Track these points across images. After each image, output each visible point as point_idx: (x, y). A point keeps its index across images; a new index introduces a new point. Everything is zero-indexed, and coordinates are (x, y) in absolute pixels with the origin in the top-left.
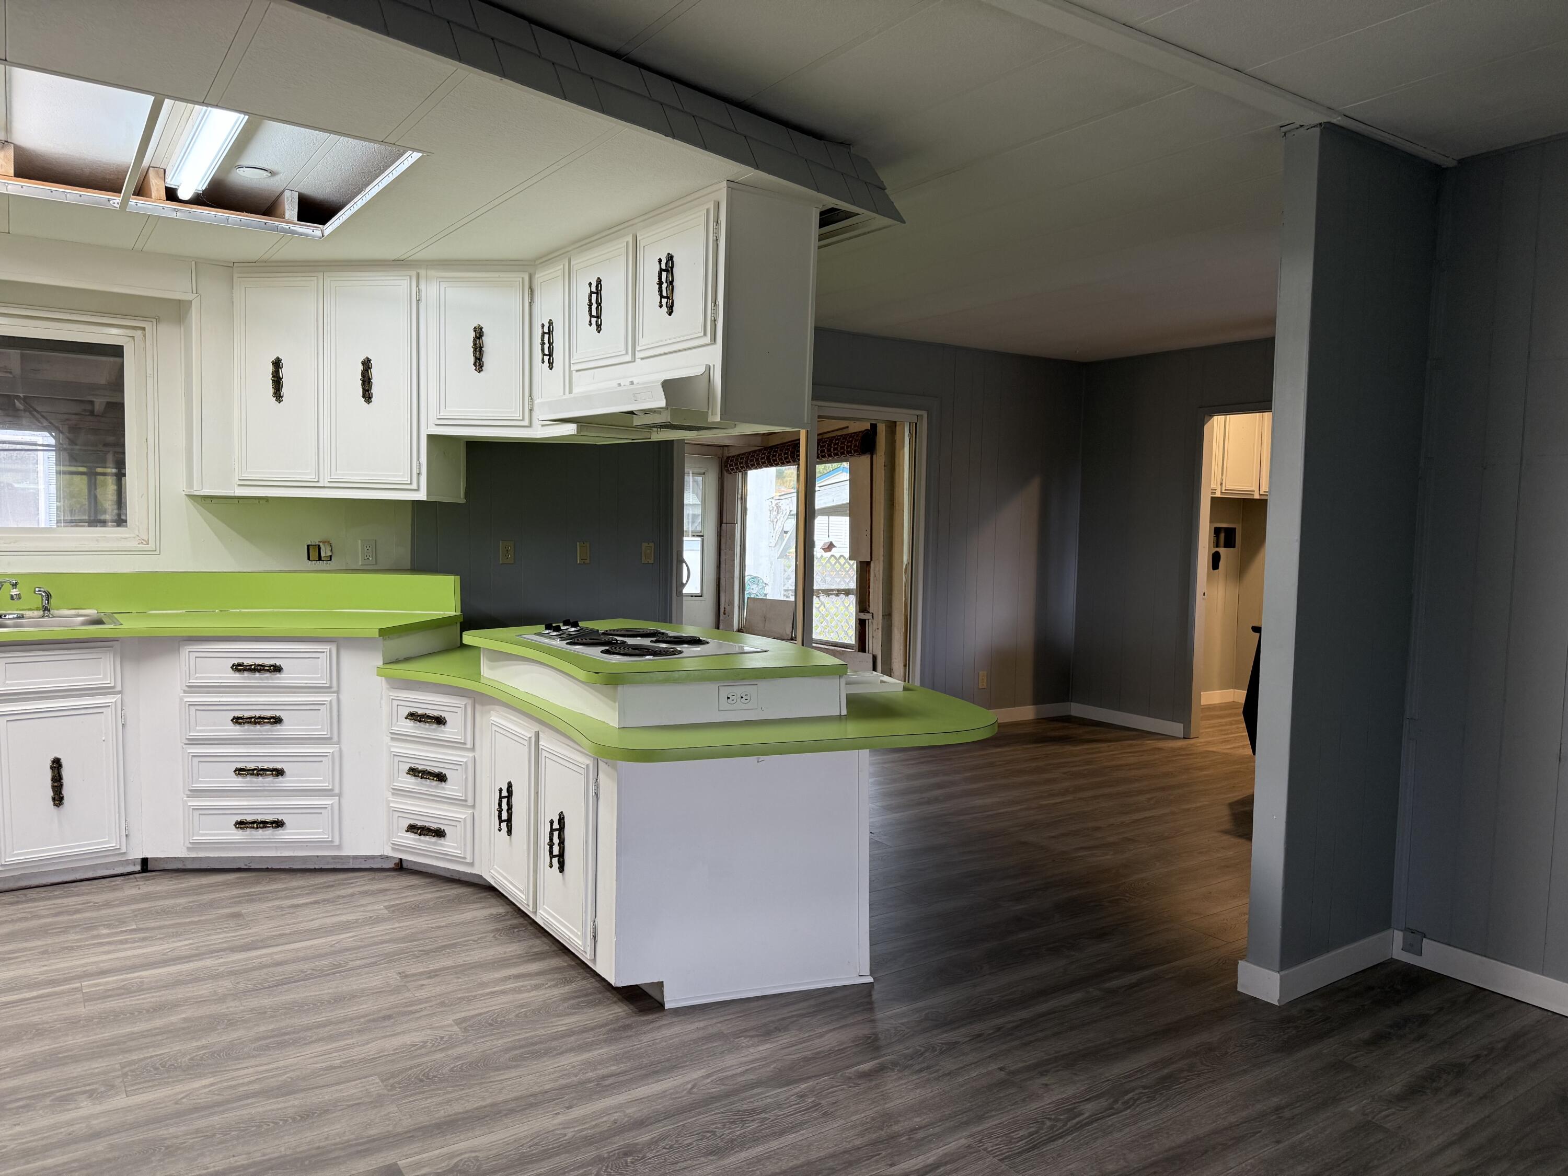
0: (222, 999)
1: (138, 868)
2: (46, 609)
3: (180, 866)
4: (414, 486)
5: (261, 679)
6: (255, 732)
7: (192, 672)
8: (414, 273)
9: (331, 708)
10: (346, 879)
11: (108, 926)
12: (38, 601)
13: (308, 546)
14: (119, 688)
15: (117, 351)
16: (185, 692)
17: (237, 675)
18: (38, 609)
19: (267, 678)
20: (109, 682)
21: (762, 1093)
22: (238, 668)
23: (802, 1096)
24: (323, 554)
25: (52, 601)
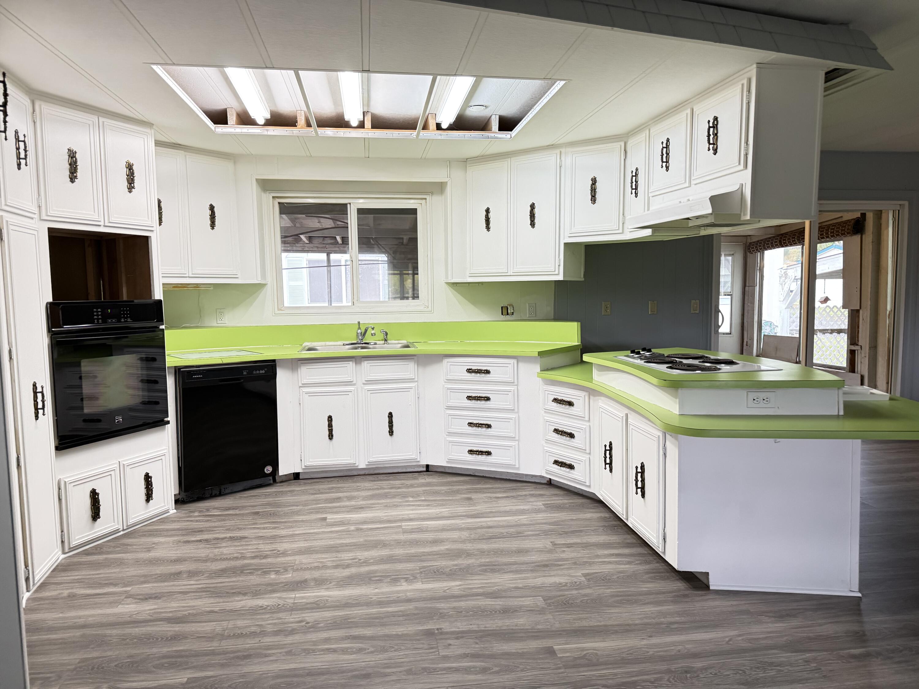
0: (464, 541)
1: (425, 469)
2: (386, 340)
3: (443, 470)
4: (557, 272)
5: (480, 377)
6: (477, 404)
7: (449, 372)
8: (558, 151)
9: (514, 394)
10: (522, 486)
11: (413, 497)
12: (382, 336)
13: (502, 307)
14: (416, 380)
15: (414, 211)
16: (445, 382)
17: (469, 374)
18: (382, 340)
19: (483, 377)
20: (412, 376)
21: (778, 654)
22: (470, 371)
24: (509, 312)
25: (388, 336)
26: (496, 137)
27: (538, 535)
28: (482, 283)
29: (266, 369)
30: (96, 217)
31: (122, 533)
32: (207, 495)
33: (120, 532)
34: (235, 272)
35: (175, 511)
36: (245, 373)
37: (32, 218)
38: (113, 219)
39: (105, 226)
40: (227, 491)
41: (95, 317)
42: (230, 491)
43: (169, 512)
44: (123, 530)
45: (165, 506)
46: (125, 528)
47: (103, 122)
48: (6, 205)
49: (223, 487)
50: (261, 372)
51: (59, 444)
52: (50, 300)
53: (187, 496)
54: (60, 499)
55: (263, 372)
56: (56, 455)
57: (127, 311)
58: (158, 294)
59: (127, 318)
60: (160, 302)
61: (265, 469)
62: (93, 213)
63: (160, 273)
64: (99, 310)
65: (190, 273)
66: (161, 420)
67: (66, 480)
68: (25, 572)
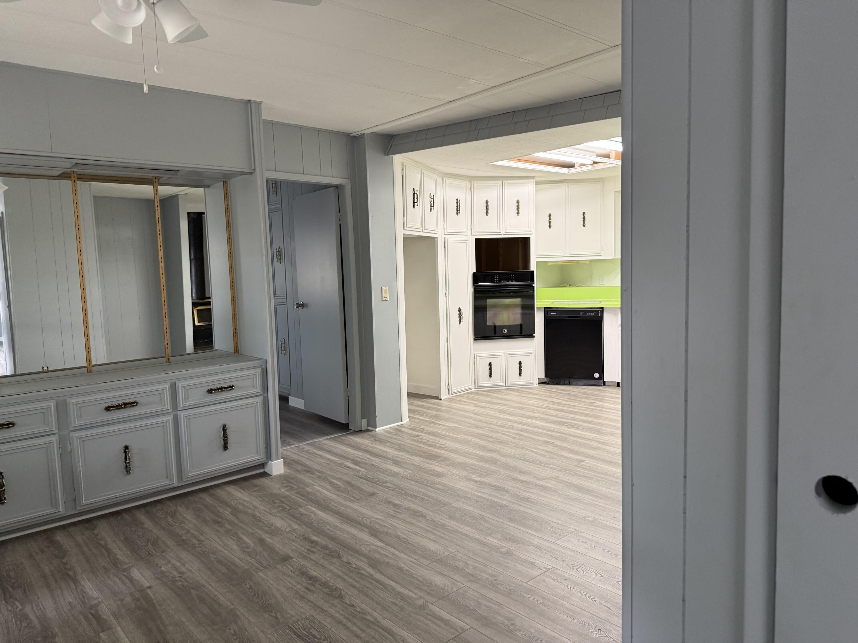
29: (595, 313)
30: (498, 231)
31: (505, 388)
32: (562, 383)
33: (504, 387)
34: (598, 252)
35: (538, 386)
36: (581, 314)
37: (467, 235)
38: (507, 231)
39: (503, 234)
40: (573, 383)
41: (495, 279)
42: (575, 384)
43: (534, 385)
44: (506, 387)
45: (530, 381)
46: (507, 386)
47: (505, 183)
48: (447, 232)
49: (571, 380)
50: (592, 314)
51: (476, 337)
52: (475, 271)
53: (550, 380)
54: (474, 363)
55: (593, 314)
56: (473, 343)
57: (513, 276)
58: (533, 267)
59: (513, 280)
60: (533, 272)
61: (594, 375)
62: (497, 229)
63: (535, 255)
64: (498, 276)
65: (568, 254)
66: (531, 335)
67: (477, 355)
68: (448, 387)
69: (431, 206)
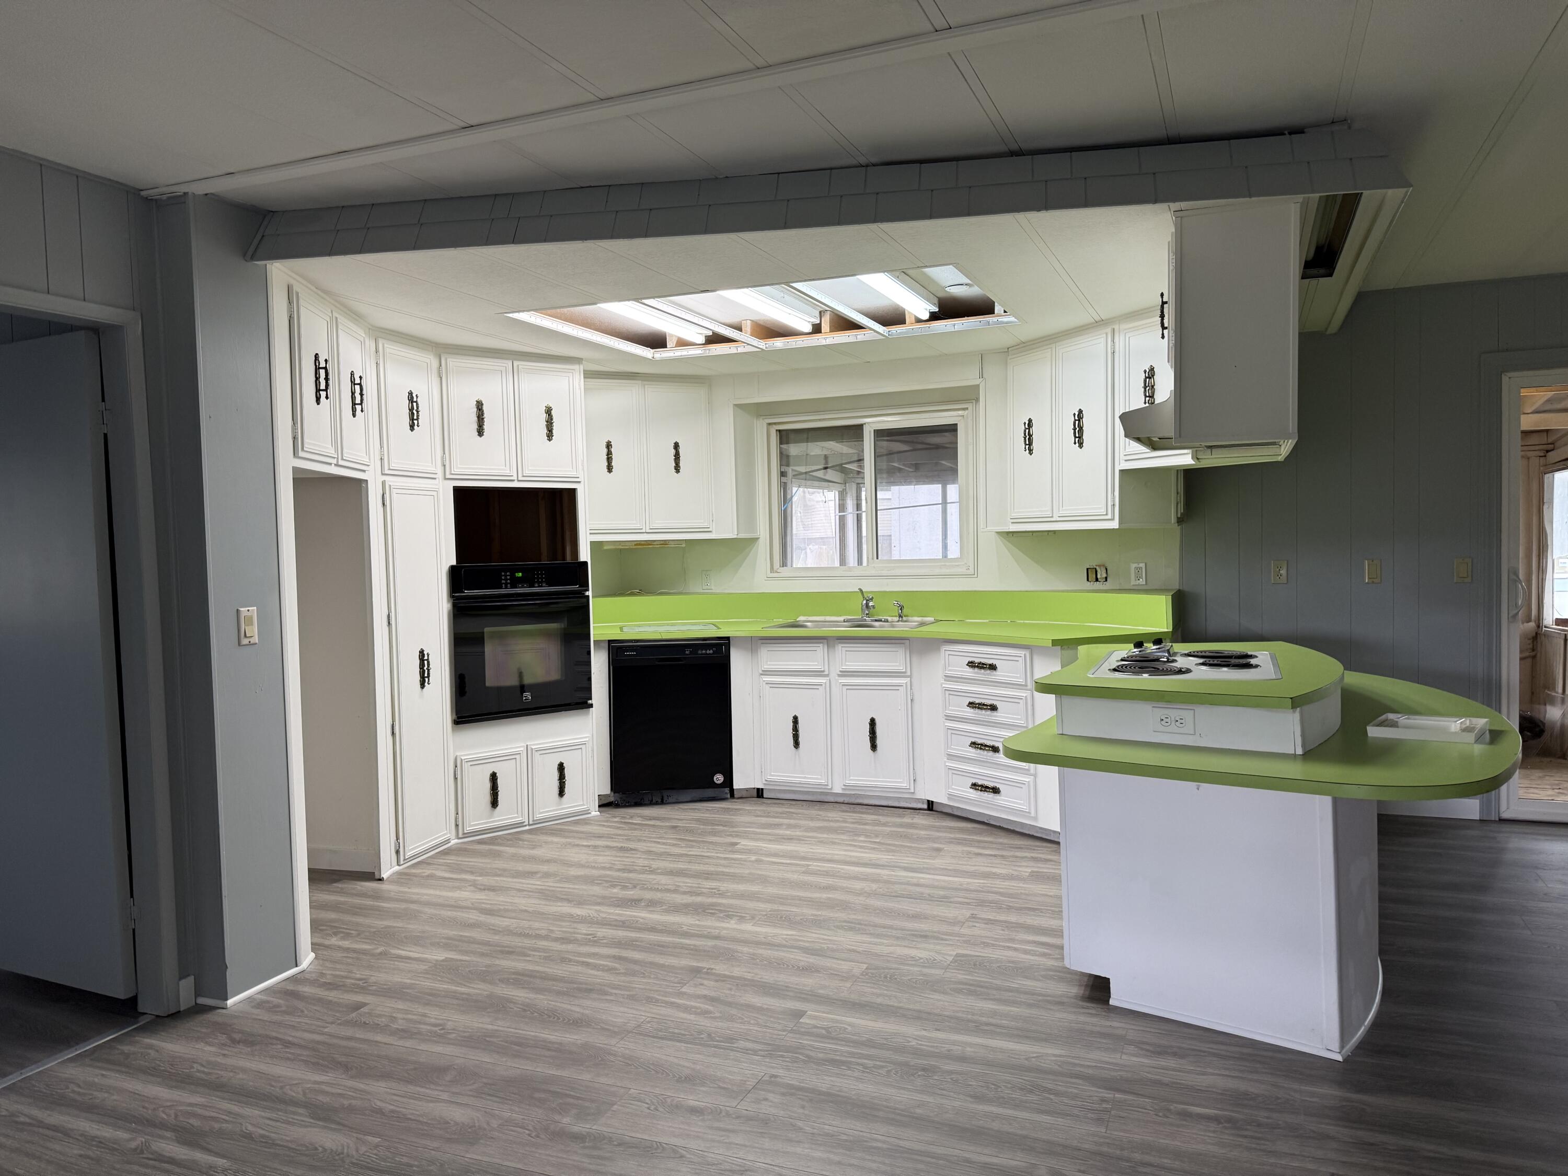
1: (925, 806)
2: (900, 616)
3: (949, 811)
4: (1109, 517)
5: (984, 674)
6: (982, 715)
7: (947, 666)
8: (1109, 330)
9: (1026, 703)
10: (1037, 846)
11: (867, 836)
12: (896, 611)
13: (1087, 569)
14: (909, 673)
15: (952, 429)
17: (971, 670)
18: (896, 616)
19: (988, 674)
20: (901, 668)
22: (971, 664)
23: (1103, 1100)
24: (1099, 576)
25: (905, 610)
26: (1001, 321)
27: (968, 904)
28: (1054, 532)
29: (714, 649)
30: (507, 472)
31: (527, 828)
32: (647, 802)
33: (526, 826)
34: (705, 525)
35: (599, 813)
36: (687, 652)
37: (435, 479)
38: (527, 473)
39: (518, 481)
40: (671, 800)
41: (503, 582)
42: (674, 800)
43: (590, 813)
44: (529, 825)
45: (583, 805)
46: (531, 823)
47: (518, 366)
48: (389, 469)
49: (665, 793)
50: (708, 652)
51: (458, 718)
52: (454, 563)
53: (621, 798)
54: (456, 778)
55: (711, 652)
56: (453, 730)
57: (542, 574)
58: (585, 554)
59: (542, 582)
60: (585, 563)
61: (715, 778)
62: (504, 467)
63: (588, 530)
64: (508, 574)
65: (648, 528)
66: (582, 702)
67: (463, 758)
68: (395, 844)
69: (354, 404)
